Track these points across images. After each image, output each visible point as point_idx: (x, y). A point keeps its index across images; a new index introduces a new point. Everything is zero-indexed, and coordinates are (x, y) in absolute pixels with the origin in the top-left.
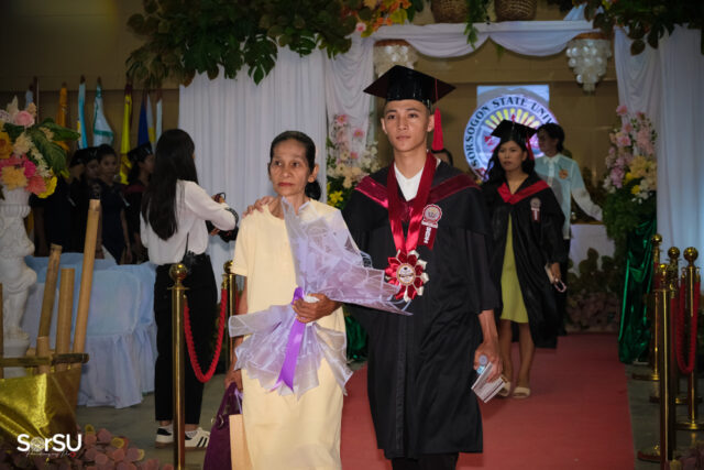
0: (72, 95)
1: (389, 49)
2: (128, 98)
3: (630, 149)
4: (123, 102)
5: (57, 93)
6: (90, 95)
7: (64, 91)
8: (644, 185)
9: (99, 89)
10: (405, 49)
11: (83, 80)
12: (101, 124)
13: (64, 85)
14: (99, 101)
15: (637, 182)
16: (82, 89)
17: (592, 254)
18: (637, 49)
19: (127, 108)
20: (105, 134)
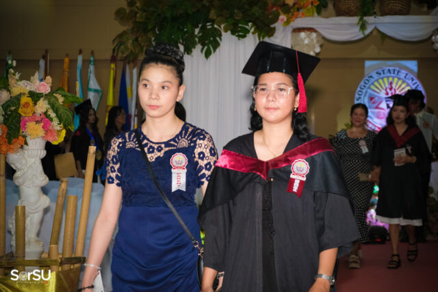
0: (73, 62)
1: (303, 35)
2: (113, 66)
4: (109, 68)
5: (62, 61)
6: (86, 62)
7: (67, 60)
9: (92, 59)
10: (314, 35)
11: (80, 52)
12: (93, 84)
13: (67, 55)
14: (92, 68)
16: (80, 58)
19: (112, 72)
20: (96, 91)
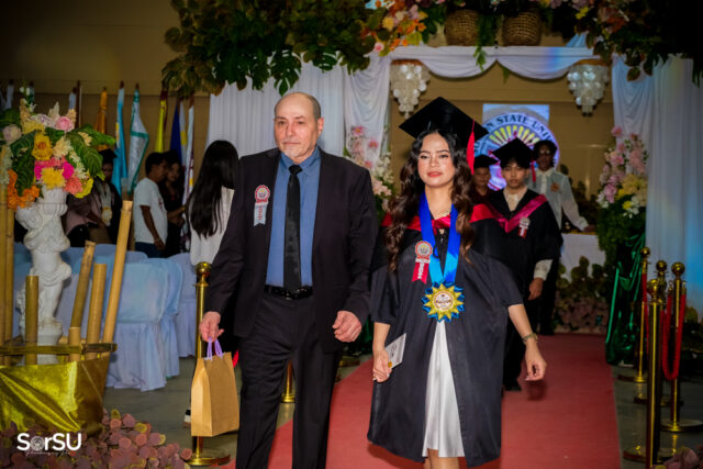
0: (112, 98)
1: (404, 68)
2: (163, 103)
3: (622, 167)
4: (159, 106)
5: (98, 96)
6: (129, 98)
7: (104, 95)
8: (635, 201)
9: (136, 94)
10: (419, 69)
11: (122, 85)
12: (138, 126)
13: (105, 89)
14: (136, 105)
15: (628, 198)
16: (121, 94)
17: (584, 262)
18: (633, 76)
19: (162, 112)
20: (141, 135)
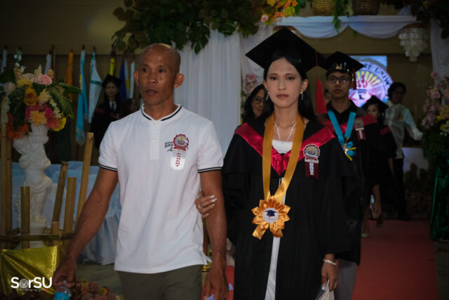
0: (77, 57)
2: (112, 60)
3: (439, 100)
4: (109, 62)
5: (67, 56)
6: (88, 57)
7: (71, 55)
8: (448, 124)
9: (94, 54)
11: (84, 48)
13: (72, 51)
14: (93, 62)
15: (444, 122)
16: (83, 54)
17: (414, 167)
18: (445, 36)
19: (112, 66)
